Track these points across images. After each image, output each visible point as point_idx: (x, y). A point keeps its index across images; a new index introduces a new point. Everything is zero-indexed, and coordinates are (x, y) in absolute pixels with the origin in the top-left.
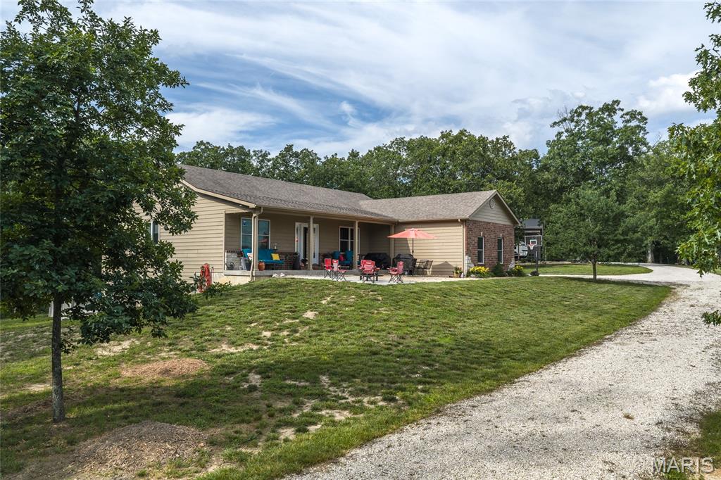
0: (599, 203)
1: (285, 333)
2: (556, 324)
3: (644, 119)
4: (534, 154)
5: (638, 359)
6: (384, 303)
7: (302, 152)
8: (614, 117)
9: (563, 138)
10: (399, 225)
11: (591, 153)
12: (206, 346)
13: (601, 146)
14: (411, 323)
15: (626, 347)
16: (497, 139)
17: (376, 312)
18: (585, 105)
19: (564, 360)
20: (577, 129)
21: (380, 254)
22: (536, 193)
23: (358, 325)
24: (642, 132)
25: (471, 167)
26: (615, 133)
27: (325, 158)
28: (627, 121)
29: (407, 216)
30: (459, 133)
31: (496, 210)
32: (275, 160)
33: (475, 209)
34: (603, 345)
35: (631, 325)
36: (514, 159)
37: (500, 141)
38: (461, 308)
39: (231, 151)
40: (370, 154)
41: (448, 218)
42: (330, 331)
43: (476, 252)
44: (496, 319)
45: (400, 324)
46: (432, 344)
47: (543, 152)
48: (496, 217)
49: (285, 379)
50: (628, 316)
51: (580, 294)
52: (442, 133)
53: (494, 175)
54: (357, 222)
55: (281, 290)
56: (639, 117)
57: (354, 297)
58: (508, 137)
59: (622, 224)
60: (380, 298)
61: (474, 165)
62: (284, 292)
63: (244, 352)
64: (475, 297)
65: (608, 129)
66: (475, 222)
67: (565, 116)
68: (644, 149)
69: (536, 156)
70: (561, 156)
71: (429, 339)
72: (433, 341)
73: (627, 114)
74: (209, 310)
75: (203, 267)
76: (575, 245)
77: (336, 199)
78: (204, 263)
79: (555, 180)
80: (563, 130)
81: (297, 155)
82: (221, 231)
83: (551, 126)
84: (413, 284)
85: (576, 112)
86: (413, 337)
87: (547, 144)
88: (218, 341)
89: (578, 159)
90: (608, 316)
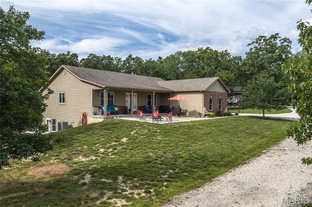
0: (266, 83)
1: (111, 150)
2: (241, 144)
3: (290, 42)
4: (240, 58)
5: (276, 166)
6: (160, 133)
7: (136, 58)
8: (276, 41)
9: (253, 51)
10: (174, 93)
11: (265, 57)
12: (72, 157)
13: (270, 54)
14: (171, 145)
15: (271, 158)
16: (223, 52)
17: (155, 138)
18: (263, 35)
19: (240, 166)
20: (259, 46)
21: (165, 106)
22: (240, 75)
23: (145, 146)
24: (289, 48)
25: (211, 64)
26: (277, 48)
27: (146, 60)
28: (282, 43)
29: (177, 89)
30: (206, 49)
31: (218, 86)
32: (124, 61)
33: (208, 86)
34: (261, 157)
35: (277, 144)
36: (230, 60)
37: (224, 52)
38: (196, 135)
39: (104, 57)
40: (168, 58)
41: (196, 90)
42: (131, 149)
43: (209, 106)
44: (212, 141)
45: (165, 145)
46: (178, 156)
47: (244, 57)
48: (219, 89)
49: (102, 178)
50: (276, 138)
51: (256, 126)
52: (198, 48)
53: (221, 68)
54: (154, 92)
55: (115, 126)
56: (288, 41)
57: (146, 130)
58: (227, 50)
59: (276, 93)
60: (159, 131)
61: (212, 64)
62: (115, 127)
63: (88, 161)
64: (205, 129)
65: (274, 46)
66: (208, 92)
67: (254, 40)
68: (290, 55)
69: (241, 59)
70: (252, 59)
71: (177, 153)
72: (179, 155)
73: (282, 39)
74: (79, 137)
75: (83, 114)
76: (255, 102)
77: (147, 81)
78: (84, 112)
79: (249, 70)
80: (253, 47)
81: (133, 59)
82: (90, 98)
83: (247, 46)
84: (176, 123)
85: (258, 39)
86: (170, 153)
87: (246, 54)
88: (79, 154)
89: (259, 60)
90: (266, 139)
